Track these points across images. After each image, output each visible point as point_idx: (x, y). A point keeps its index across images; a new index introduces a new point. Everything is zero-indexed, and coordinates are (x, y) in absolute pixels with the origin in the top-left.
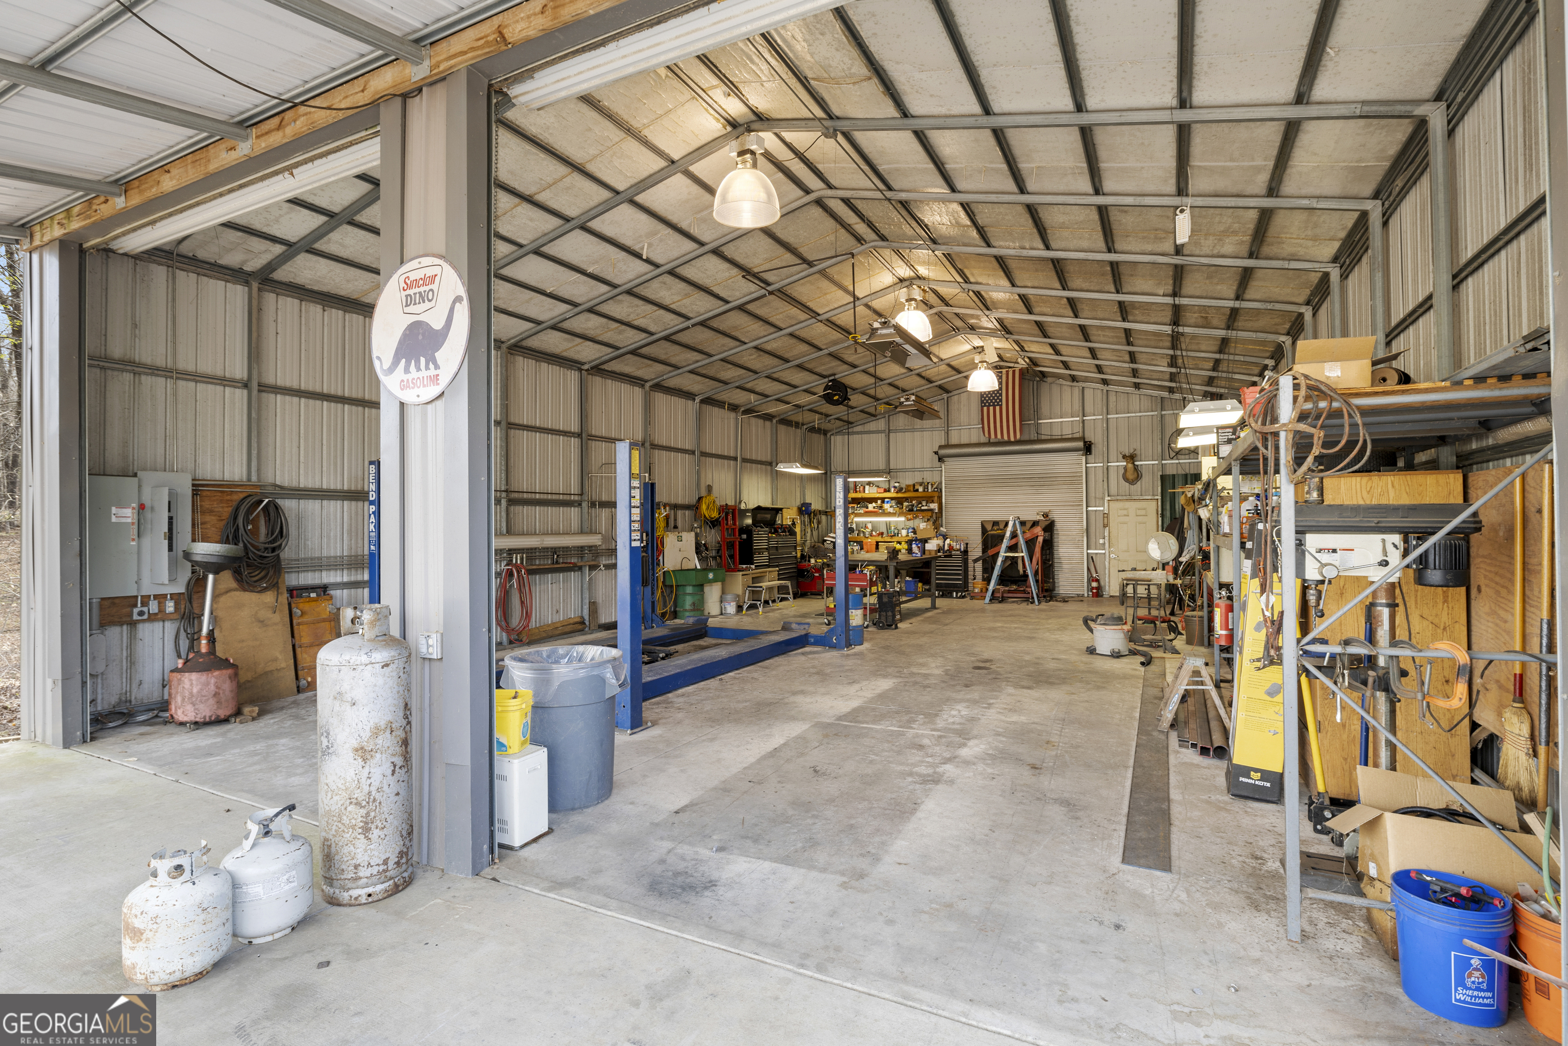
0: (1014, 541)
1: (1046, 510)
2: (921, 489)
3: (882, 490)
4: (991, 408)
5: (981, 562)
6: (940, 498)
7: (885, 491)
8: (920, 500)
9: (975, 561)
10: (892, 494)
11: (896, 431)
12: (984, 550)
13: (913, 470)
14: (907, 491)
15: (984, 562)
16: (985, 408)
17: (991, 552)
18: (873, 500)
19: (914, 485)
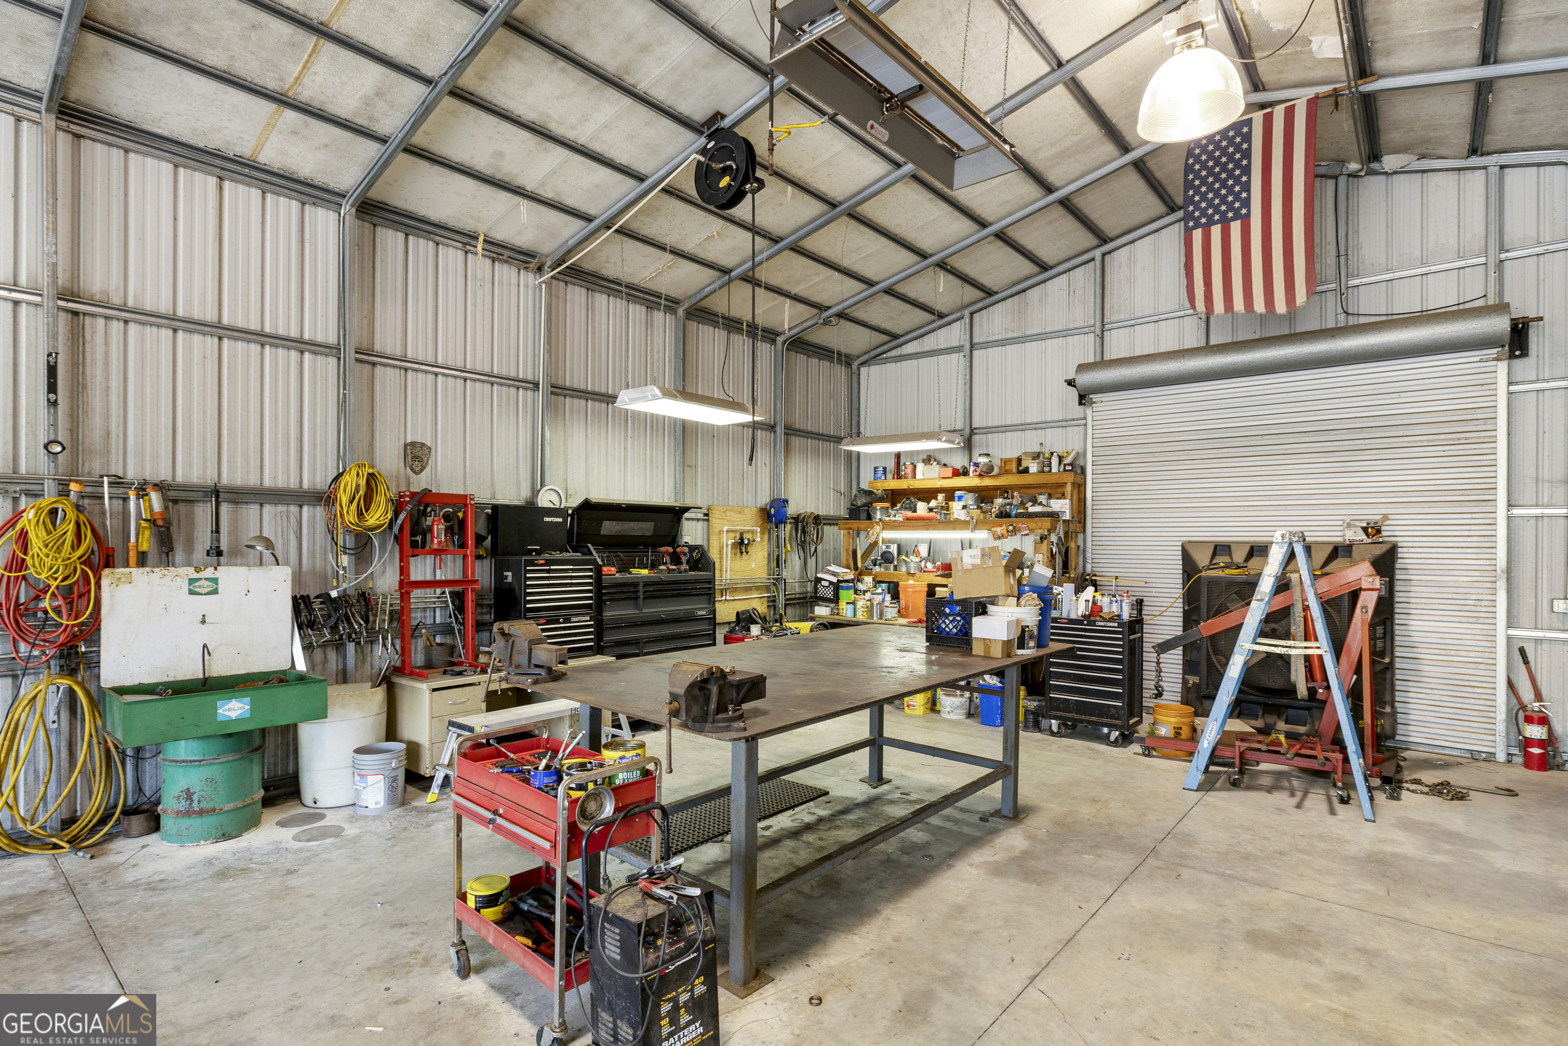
0: (1280, 601)
1: (1373, 514)
2: (1034, 468)
3: (949, 472)
4: (1216, 230)
5: (1179, 651)
6: (1080, 487)
7: (956, 473)
8: (1030, 492)
9: (1164, 647)
10: (972, 481)
11: (987, 345)
12: (1190, 618)
13: (1022, 427)
14: (1004, 472)
15: (1190, 648)
16: (1197, 234)
17: (1207, 627)
18: (927, 495)
19: (1019, 461)
